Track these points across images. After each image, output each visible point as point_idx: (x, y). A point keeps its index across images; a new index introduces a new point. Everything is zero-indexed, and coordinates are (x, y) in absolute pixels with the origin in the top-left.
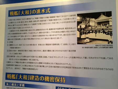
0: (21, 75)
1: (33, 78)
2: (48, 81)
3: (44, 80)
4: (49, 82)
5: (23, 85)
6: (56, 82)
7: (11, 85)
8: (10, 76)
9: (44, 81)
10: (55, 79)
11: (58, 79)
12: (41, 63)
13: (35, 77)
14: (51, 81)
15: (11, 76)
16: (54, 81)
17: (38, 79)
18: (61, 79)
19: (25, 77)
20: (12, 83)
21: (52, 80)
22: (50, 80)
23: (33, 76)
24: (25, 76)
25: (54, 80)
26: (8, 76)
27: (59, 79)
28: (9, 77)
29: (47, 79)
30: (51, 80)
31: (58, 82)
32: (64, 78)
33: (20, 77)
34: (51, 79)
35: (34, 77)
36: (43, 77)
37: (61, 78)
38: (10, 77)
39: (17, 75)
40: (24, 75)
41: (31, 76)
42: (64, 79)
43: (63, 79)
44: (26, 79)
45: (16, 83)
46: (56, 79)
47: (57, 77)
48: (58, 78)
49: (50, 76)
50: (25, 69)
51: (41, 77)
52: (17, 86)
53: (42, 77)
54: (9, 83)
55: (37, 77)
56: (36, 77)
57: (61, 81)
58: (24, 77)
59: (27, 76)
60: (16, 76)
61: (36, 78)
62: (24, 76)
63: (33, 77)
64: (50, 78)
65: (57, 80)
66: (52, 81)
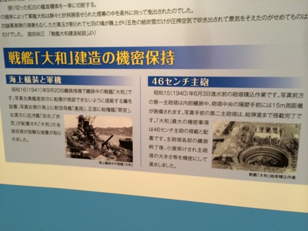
0: (47, 52)
1: (83, 59)
2: (126, 62)
3: (115, 62)
4: (130, 67)
5: (58, 80)
6: (148, 64)
7: (23, 80)
8: (17, 56)
9: (115, 66)
10: (145, 55)
11: (154, 56)
12: (104, 14)
13: (88, 56)
14: (135, 62)
15: (21, 57)
16: (142, 63)
17: (99, 59)
18: (163, 54)
19: (60, 57)
20: (24, 76)
21: (137, 61)
22: (130, 61)
23: (82, 52)
24: (60, 54)
25: (142, 61)
26: (12, 57)
27: (157, 55)
28: (16, 60)
29: (123, 57)
30: (133, 62)
31: (154, 64)
32: (170, 52)
33: (47, 59)
34: (136, 58)
35: (86, 55)
36: (110, 55)
37: (164, 51)
38: (18, 59)
39: (36, 53)
40: (58, 53)
41: (77, 53)
42: (170, 55)
43: (168, 54)
44: (64, 61)
45: (38, 76)
46: (150, 57)
47: (151, 52)
48: (154, 54)
49: (130, 50)
50: (58, 34)
51: (106, 55)
52: (40, 83)
53: (108, 53)
54: (17, 77)
55: (94, 55)
56: (91, 56)
57: (161, 62)
58: (58, 59)
59: (65, 53)
60: (33, 56)
61: (90, 58)
62: (58, 56)
63: (84, 55)
64: (131, 56)
65: (150, 60)
66: (137, 63)
